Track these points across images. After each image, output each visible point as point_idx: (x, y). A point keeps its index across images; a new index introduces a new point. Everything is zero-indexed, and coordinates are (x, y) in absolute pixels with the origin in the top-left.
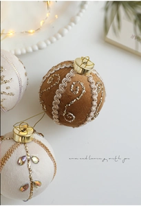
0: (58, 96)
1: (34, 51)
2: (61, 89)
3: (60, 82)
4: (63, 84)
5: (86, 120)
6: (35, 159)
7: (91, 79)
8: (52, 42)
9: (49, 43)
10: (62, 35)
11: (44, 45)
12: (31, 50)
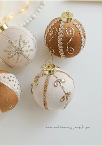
0: (60, 40)
1: (30, 21)
2: (61, 35)
3: (59, 31)
4: (61, 32)
5: (80, 49)
6: (63, 80)
7: (75, 23)
8: (39, 12)
9: (37, 13)
10: (43, 5)
11: (35, 16)
12: (28, 22)
